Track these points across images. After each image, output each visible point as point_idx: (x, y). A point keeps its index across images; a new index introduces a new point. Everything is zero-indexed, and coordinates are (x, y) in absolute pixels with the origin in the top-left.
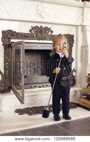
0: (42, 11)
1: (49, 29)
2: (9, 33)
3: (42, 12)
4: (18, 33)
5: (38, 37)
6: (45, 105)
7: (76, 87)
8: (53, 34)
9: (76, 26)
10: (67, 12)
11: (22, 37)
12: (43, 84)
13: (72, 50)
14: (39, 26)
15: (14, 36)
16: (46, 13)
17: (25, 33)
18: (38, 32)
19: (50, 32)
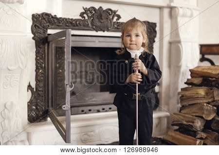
1: (114, 13)
2: (44, 19)
4: (60, 18)
5: (96, 26)
7: (160, 110)
8: (121, 21)
13: (153, 48)
14: (97, 8)
15: (53, 24)
17: (72, 19)
18: (95, 17)
19: (116, 18)
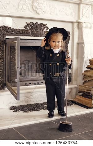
1: (44, 26)
2: (4, 29)
3: (37, 9)
4: (13, 29)
5: (34, 34)
6: (40, 102)
7: (72, 84)
10: (63, 9)
11: (17, 33)
12: (38, 81)
13: (68, 47)
15: (9, 33)
17: (20, 29)
18: (33, 28)
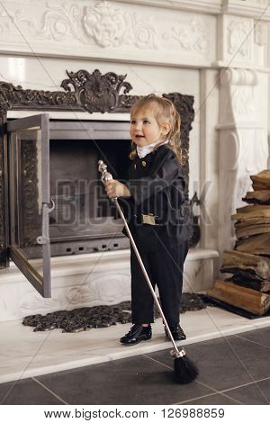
0: (98, 26)
1: (120, 80)
2: (0, 93)
3: (97, 30)
4: (28, 90)
5: (89, 104)
6: (111, 301)
7: (202, 248)
8: (131, 93)
9: (201, 70)
10: (173, 29)
11: (39, 104)
12: (104, 242)
13: (188, 139)
14: (90, 71)
15: (16, 102)
16: (109, 32)
17: (48, 92)
18: (88, 87)
19: (123, 88)
